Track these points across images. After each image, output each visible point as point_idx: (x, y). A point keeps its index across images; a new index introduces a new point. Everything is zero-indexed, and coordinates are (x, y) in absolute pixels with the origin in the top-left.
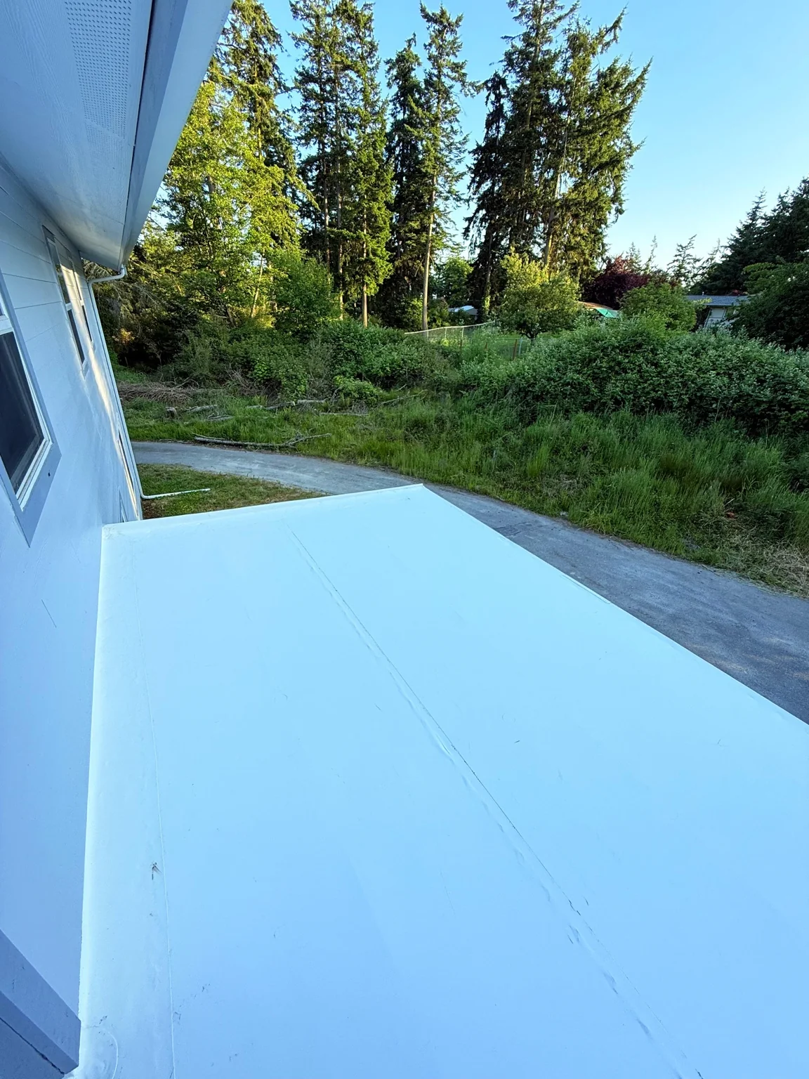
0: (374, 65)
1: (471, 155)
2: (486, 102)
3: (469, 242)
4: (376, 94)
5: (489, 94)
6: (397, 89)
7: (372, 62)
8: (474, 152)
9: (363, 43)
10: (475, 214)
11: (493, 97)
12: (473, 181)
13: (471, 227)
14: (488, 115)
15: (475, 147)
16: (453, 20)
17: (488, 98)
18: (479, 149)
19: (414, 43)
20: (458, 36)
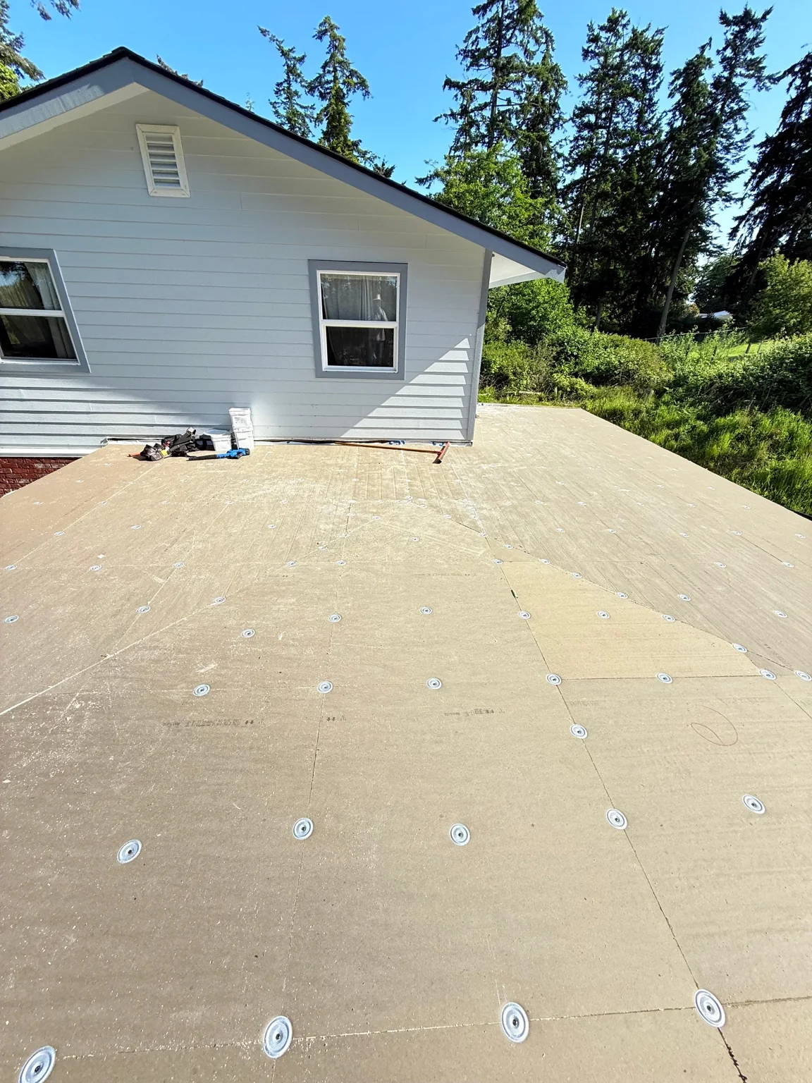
0: (655, 85)
1: (757, 148)
2: (788, 90)
3: (736, 242)
4: (652, 112)
5: (794, 80)
6: (680, 97)
7: (653, 84)
8: (761, 145)
9: (647, 66)
10: (749, 212)
11: (798, 82)
12: (754, 176)
13: (741, 226)
14: (789, 103)
15: (764, 139)
16: (759, 15)
17: (791, 84)
18: (769, 141)
19: (708, 47)
20: (762, 31)
